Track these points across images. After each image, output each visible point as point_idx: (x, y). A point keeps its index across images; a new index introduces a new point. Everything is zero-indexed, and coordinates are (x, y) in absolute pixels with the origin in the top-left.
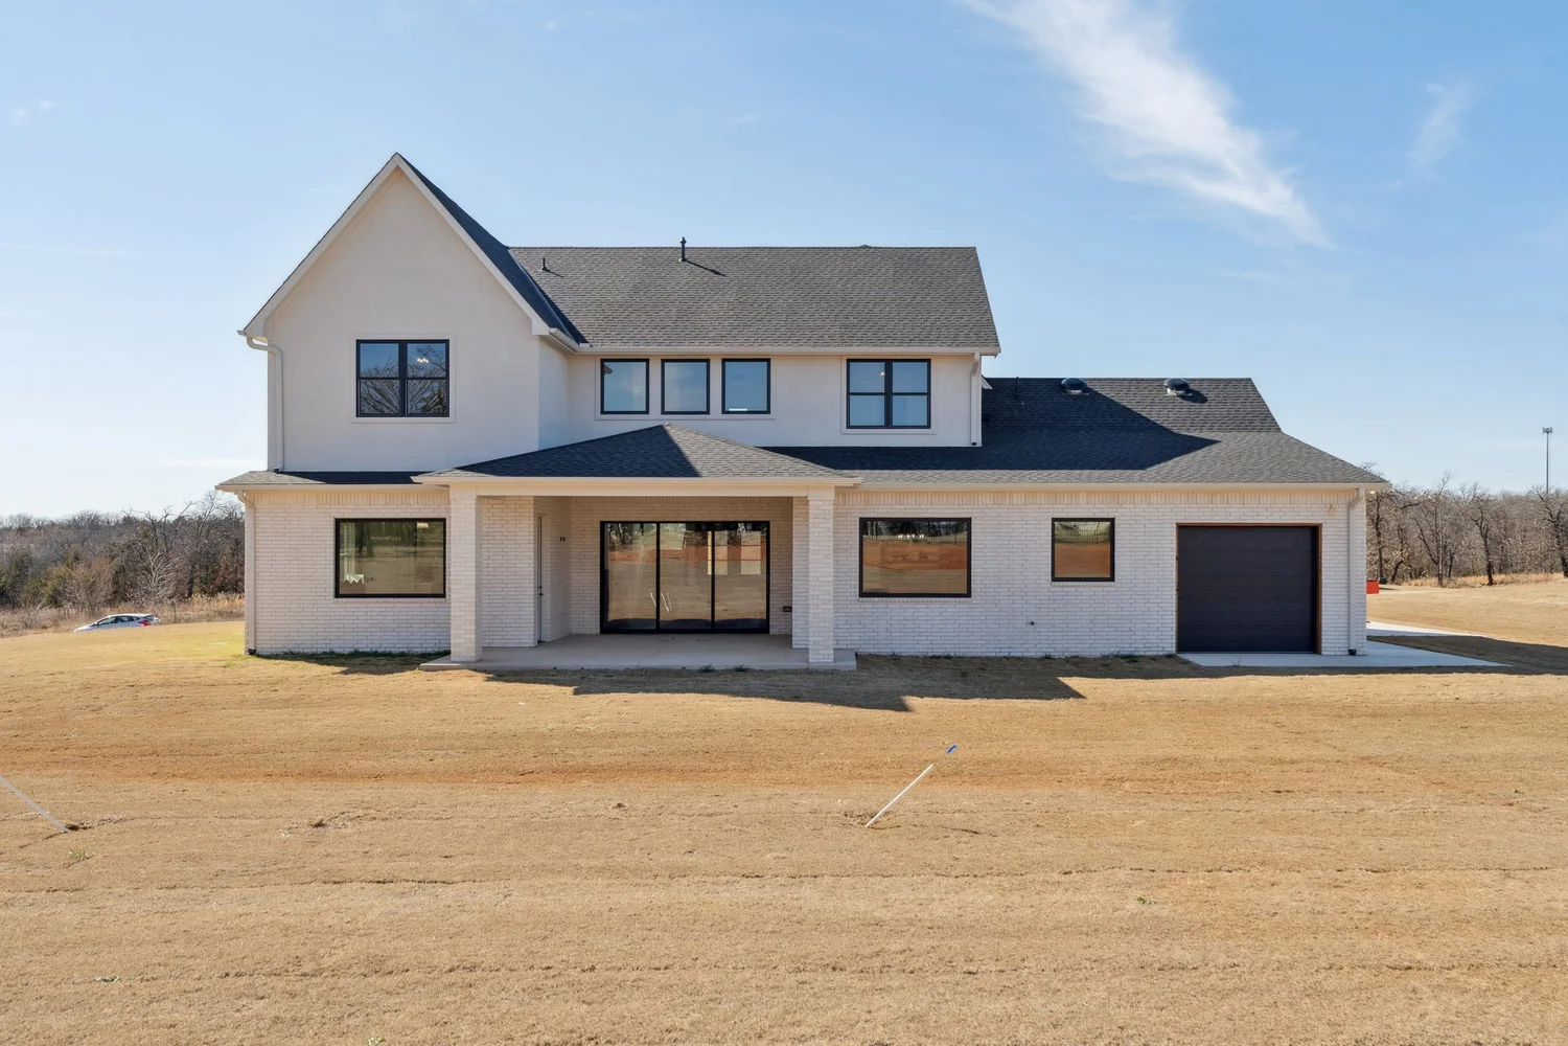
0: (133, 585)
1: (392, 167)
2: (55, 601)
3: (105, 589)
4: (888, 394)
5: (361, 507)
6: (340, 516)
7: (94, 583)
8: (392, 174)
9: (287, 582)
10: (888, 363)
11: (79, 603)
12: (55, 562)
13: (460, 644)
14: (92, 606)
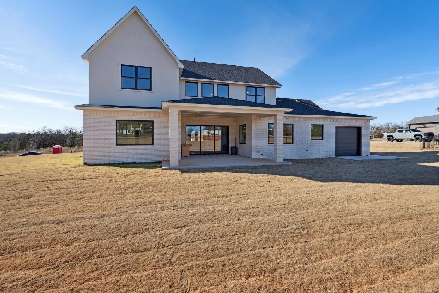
0: (25, 146)
1: (133, 11)
2: (5, 149)
3: (18, 146)
4: (256, 96)
5: (124, 116)
6: (118, 119)
7: (15, 145)
8: (132, 14)
9: (99, 140)
10: (256, 88)
11: (11, 150)
12: (5, 141)
13: (173, 160)
14: (15, 150)
